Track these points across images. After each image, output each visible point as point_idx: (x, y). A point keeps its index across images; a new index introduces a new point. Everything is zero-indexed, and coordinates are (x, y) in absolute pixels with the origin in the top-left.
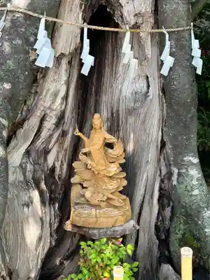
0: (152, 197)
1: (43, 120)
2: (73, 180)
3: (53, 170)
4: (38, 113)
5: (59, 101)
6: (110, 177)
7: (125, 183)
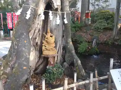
3: (37, 43)
5: (39, 26)
7: (55, 45)
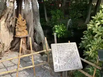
0: (32, 31)
1: (8, 15)
2: (16, 27)
4: (7, 13)
6: (23, 26)
7: (26, 28)
